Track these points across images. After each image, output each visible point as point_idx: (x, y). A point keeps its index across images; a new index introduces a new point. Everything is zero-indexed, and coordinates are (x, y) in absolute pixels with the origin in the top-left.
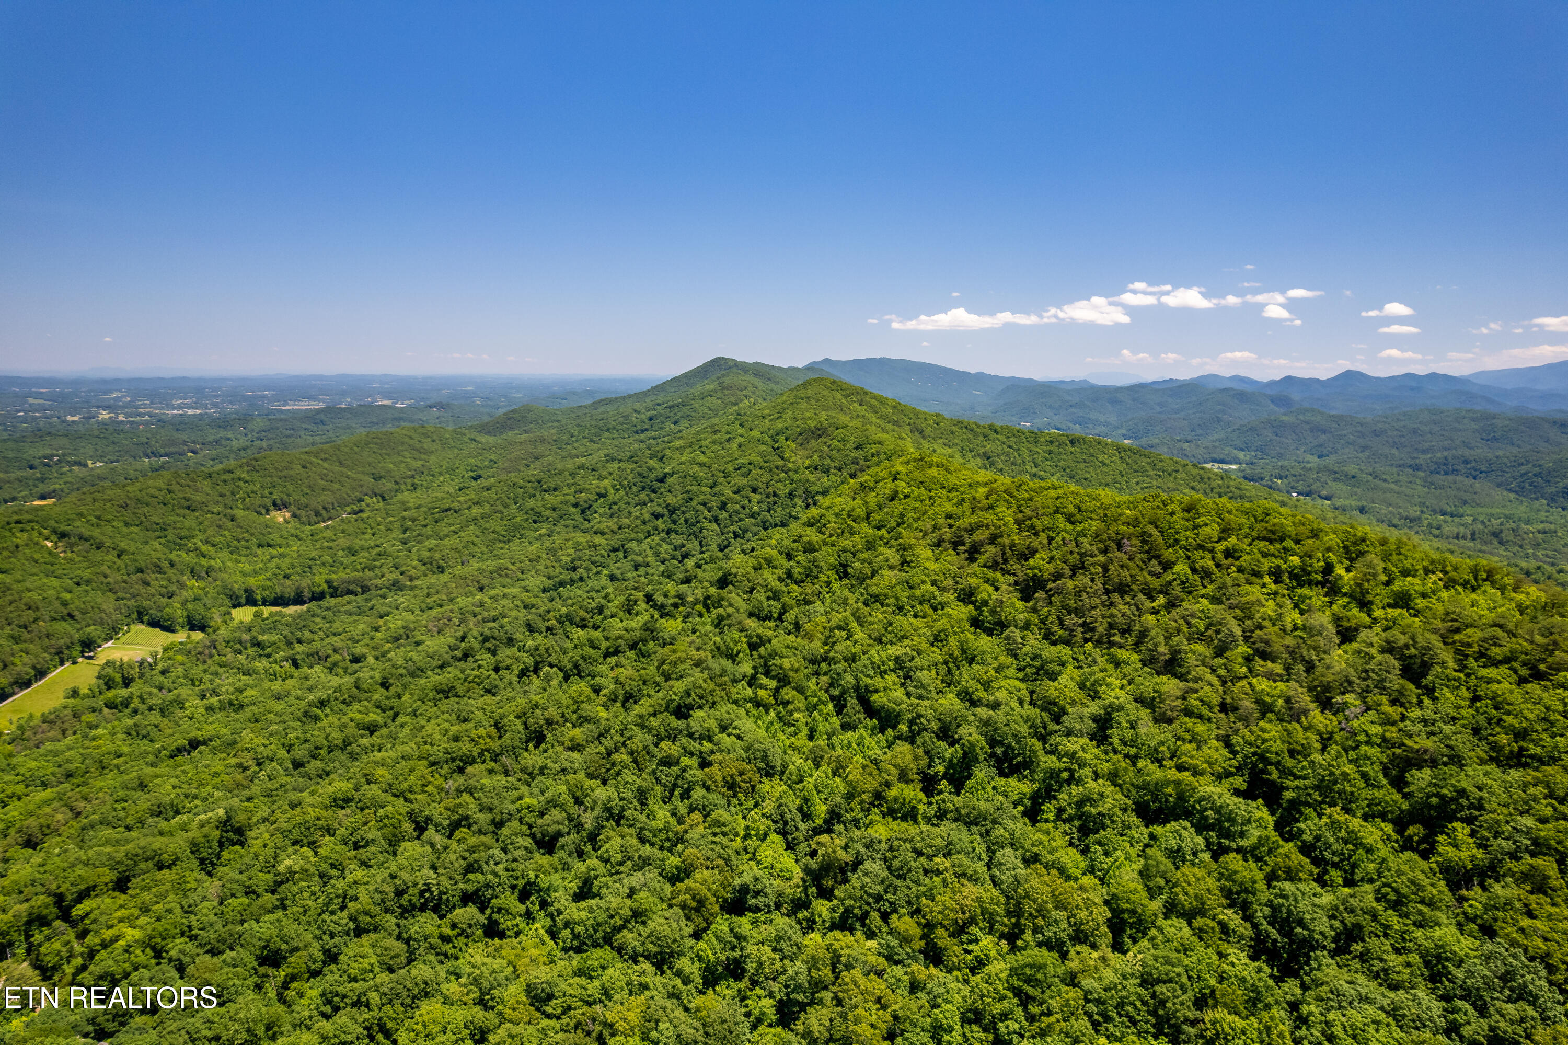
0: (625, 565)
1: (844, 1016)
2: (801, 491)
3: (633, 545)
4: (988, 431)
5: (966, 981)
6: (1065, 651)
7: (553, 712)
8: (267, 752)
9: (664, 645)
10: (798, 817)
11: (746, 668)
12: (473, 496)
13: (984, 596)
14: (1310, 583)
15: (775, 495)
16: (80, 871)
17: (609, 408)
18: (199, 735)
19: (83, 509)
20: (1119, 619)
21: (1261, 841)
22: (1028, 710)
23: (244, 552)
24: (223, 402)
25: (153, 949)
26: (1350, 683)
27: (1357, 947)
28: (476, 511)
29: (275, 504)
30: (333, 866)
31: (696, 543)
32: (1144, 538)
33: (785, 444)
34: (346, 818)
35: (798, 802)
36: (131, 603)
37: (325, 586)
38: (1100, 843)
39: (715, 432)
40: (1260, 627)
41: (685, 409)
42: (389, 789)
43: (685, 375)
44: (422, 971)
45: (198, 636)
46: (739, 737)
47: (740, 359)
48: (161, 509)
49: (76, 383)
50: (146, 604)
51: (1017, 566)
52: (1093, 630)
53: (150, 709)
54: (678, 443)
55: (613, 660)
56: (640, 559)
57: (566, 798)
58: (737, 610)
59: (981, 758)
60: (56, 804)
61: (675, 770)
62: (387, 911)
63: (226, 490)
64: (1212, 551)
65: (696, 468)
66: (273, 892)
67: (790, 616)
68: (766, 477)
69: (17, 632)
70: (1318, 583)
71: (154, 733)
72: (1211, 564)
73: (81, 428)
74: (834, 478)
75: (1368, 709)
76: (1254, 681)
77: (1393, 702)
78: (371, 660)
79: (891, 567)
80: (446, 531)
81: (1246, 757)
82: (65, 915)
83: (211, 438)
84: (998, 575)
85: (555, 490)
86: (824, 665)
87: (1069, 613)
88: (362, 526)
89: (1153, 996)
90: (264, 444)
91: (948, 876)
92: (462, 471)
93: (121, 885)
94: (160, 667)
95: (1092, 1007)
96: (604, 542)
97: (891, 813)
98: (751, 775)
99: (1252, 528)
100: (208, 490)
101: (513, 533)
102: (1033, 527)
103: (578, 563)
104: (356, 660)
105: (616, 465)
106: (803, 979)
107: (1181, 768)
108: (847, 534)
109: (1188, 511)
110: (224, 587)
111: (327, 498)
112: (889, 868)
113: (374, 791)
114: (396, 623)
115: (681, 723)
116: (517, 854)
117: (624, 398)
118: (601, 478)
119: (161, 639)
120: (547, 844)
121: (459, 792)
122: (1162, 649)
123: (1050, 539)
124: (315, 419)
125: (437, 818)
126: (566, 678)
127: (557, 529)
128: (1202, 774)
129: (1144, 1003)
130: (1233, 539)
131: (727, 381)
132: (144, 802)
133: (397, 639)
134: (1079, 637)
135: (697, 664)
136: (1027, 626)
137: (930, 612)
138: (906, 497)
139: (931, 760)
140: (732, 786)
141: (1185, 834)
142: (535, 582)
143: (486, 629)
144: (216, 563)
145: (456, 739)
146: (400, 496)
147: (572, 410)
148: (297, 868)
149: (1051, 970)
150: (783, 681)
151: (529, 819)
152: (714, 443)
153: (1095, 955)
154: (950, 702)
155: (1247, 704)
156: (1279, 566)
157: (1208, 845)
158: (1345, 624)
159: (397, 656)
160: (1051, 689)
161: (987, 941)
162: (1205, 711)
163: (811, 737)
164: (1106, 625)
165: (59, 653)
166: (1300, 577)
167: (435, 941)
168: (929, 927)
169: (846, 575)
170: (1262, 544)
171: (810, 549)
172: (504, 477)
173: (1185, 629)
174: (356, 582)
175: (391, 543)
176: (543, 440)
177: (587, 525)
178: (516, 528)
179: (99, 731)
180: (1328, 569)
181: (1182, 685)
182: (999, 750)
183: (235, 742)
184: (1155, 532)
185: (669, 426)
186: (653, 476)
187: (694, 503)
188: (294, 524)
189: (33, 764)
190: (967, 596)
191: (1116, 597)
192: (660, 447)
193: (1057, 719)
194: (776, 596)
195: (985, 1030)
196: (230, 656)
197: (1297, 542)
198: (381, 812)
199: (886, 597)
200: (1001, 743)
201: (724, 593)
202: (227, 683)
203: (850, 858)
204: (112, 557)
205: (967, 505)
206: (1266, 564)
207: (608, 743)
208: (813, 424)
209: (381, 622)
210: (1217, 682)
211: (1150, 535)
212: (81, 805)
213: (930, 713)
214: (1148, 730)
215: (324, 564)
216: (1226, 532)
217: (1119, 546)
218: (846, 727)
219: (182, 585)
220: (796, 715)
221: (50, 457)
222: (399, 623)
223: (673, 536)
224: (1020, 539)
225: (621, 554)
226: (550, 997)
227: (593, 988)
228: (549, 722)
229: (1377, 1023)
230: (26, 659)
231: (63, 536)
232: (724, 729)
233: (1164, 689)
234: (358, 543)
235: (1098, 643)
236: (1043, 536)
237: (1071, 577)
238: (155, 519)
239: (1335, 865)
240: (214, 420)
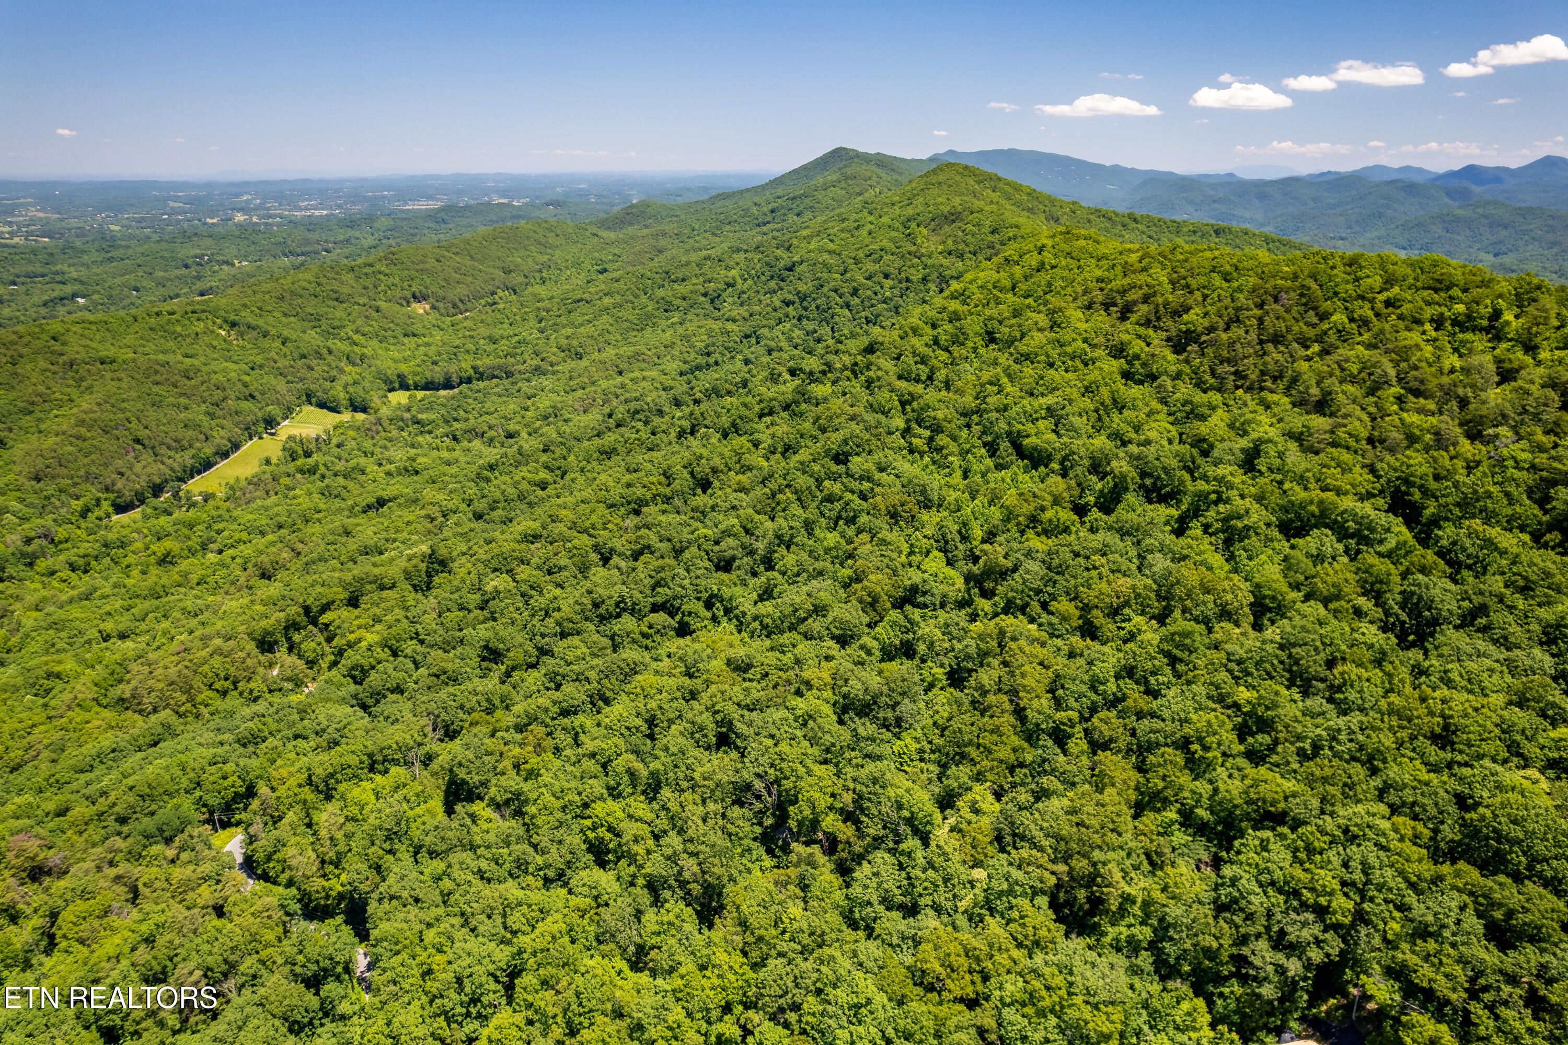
0: (760, 350)
1: (1012, 673)
2: (935, 275)
3: (765, 332)
4: (1127, 220)
5: (1119, 650)
6: (1215, 397)
7: (717, 461)
8: (450, 505)
9: (817, 405)
10: (958, 538)
11: (899, 422)
12: (603, 287)
13: (1136, 350)
14: (1474, 329)
15: (908, 280)
16: (319, 589)
17: (727, 202)
18: (385, 494)
19: (246, 300)
20: (1271, 367)
21: (1399, 546)
22: (1176, 447)
23: (392, 341)
24: (346, 203)
25: (390, 648)
26: (1504, 416)
27: (1483, 621)
28: (607, 301)
29: (414, 297)
30: (532, 588)
31: (828, 329)
32: (1304, 292)
33: (917, 230)
34: (538, 552)
35: (956, 527)
36: (300, 386)
37: (471, 372)
38: (1245, 550)
39: (843, 220)
40: (1416, 368)
41: (808, 201)
42: (573, 526)
43: (804, 167)
44: (631, 654)
45: (361, 416)
46: (897, 476)
47: (862, 149)
48: (313, 301)
49: (209, 185)
50: (313, 387)
51: (1170, 323)
52: (1245, 377)
53: (336, 475)
54: (805, 233)
55: (768, 420)
56: (773, 344)
57: (738, 529)
58: (887, 373)
59: (1132, 487)
60: (279, 545)
61: (838, 506)
62: (587, 619)
63: (368, 282)
64: (1372, 301)
65: (825, 256)
66: (482, 609)
67: (941, 375)
68: (898, 263)
69: (212, 409)
70: (1482, 329)
71: (344, 494)
72: (1370, 313)
73: (220, 229)
74: (969, 263)
75: (1520, 438)
76: (1405, 415)
77: (1547, 433)
78: (524, 435)
79: (1040, 330)
80: (580, 320)
81: (1389, 481)
82: (314, 622)
83: (341, 238)
84: (1151, 332)
85: (683, 280)
86: (975, 418)
87: (1221, 363)
88: (499, 316)
89: (1290, 656)
90: (392, 242)
91: (1105, 571)
92: (587, 265)
93: (353, 602)
94: (335, 441)
95: (1233, 666)
96: (736, 329)
97: (1047, 533)
98: (912, 506)
99: (1416, 279)
100: (352, 282)
101: (645, 322)
102: (1188, 286)
103: (711, 349)
104: (510, 436)
105: (742, 255)
106: (972, 651)
107: (1324, 489)
108: (992, 304)
109: (1350, 265)
110: (379, 373)
111: (462, 290)
112: (1049, 568)
113: (560, 528)
114: (544, 403)
115: (841, 468)
116: (699, 572)
117: (741, 192)
118: (727, 268)
119: (331, 419)
120: (725, 565)
121: (638, 528)
122: (1314, 391)
123: (1205, 297)
124: (437, 218)
125: (619, 548)
126: (725, 436)
127: (689, 317)
128: (1346, 493)
129: (1282, 662)
130: (1396, 290)
131: (849, 171)
132: (352, 545)
133: (546, 418)
134: (1230, 385)
135: (853, 418)
136: (1178, 376)
137: (1081, 366)
138: (1053, 267)
139: (1083, 490)
140: (894, 516)
141: (1325, 539)
142: (673, 366)
143: (633, 406)
144: (368, 351)
145: (629, 485)
146: (530, 289)
147: (689, 205)
148: (501, 588)
149: (1197, 637)
150: (937, 429)
151: (707, 546)
152: (842, 231)
153: (1237, 631)
154: (1101, 442)
155: (1396, 436)
156: (1442, 314)
157: (1347, 551)
158: (1507, 365)
159: (550, 432)
160: (1203, 429)
161: (1138, 620)
162: (1352, 443)
163: (965, 477)
164: (1257, 372)
165: (247, 429)
166: (1464, 324)
167: (637, 636)
168: (1086, 608)
169: (993, 340)
170: (1426, 293)
171: (955, 317)
172: (630, 269)
173: (1338, 372)
174: (500, 367)
175: (530, 332)
176: (664, 234)
177: (716, 313)
178: (649, 316)
179: (297, 491)
180: (1496, 314)
181: (1330, 421)
182: (1148, 482)
183: (417, 500)
184: (1314, 286)
185: (792, 218)
186: (782, 264)
187: (825, 289)
188: (434, 315)
189: (250, 517)
190: (1118, 351)
191: (1270, 347)
192: (786, 237)
193: (1205, 454)
194: (923, 361)
195: (1137, 683)
196: (395, 433)
197: (1465, 291)
198: (569, 545)
199: (1036, 355)
200: (1150, 475)
201: (872, 358)
202: (399, 454)
203: (1009, 564)
204: (277, 344)
205: (1119, 269)
206: (1428, 312)
207: (773, 485)
208: (946, 209)
209: (529, 403)
210: (1365, 418)
211: (1309, 288)
212: (299, 546)
213: (1082, 452)
214: (1295, 458)
215: (468, 351)
216: (1389, 282)
217: (1276, 300)
218: (999, 467)
219: (341, 371)
220: (951, 459)
221: (201, 256)
222: (547, 403)
223: (805, 322)
224: (1175, 298)
225: (753, 340)
226: (749, 666)
227: (788, 659)
228: (715, 471)
229: (1492, 670)
230: (222, 433)
231: (233, 325)
232: (882, 470)
233: (1311, 424)
234: (497, 332)
235: (1249, 389)
236: (1198, 294)
237: (1225, 330)
238: (309, 310)
239: (1469, 567)
240: (340, 220)
